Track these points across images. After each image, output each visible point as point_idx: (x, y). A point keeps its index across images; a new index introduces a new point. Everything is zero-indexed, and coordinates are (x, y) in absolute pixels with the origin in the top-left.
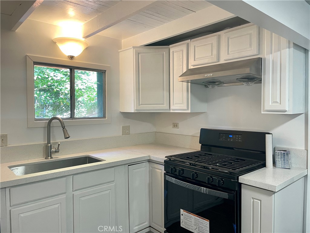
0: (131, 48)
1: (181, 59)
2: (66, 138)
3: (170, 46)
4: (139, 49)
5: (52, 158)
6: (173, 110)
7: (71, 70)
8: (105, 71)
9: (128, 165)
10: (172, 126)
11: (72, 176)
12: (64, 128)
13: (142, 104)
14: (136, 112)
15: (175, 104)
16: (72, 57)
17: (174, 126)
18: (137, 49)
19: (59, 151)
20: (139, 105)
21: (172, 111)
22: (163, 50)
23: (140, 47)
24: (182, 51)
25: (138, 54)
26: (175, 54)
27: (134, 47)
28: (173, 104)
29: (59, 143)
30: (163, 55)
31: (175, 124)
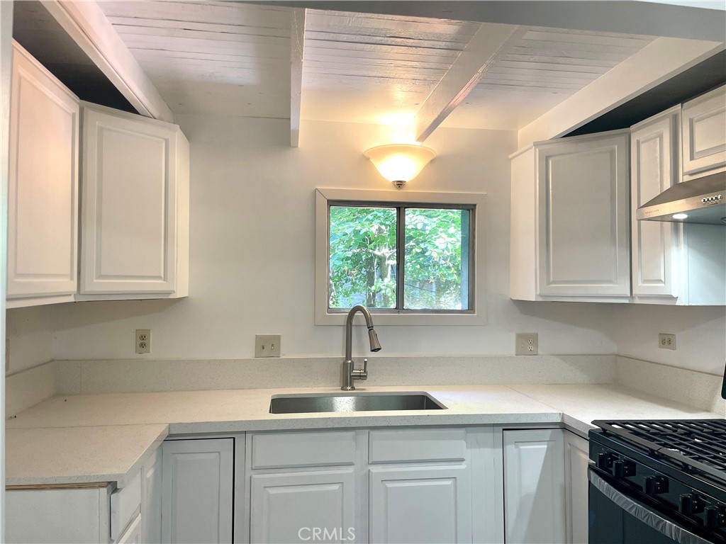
0: (531, 148)
1: (658, 160)
2: (372, 351)
3: (633, 127)
4: (547, 147)
5: (353, 388)
7: (399, 209)
8: (475, 205)
9: (504, 430)
10: (656, 343)
11: (367, 431)
12: (370, 328)
13: (554, 282)
14: (540, 299)
15: (645, 281)
16: (400, 184)
17: (663, 342)
18: (543, 147)
19: (366, 376)
20: (549, 283)
21: (637, 301)
22: (611, 141)
23: (553, 141)
24: (661, 137)
25: (545, 159)
26: (643, 146)
27: (536, 145)
29: (366, 360)
30: (612, 153)
31: (666, 338)
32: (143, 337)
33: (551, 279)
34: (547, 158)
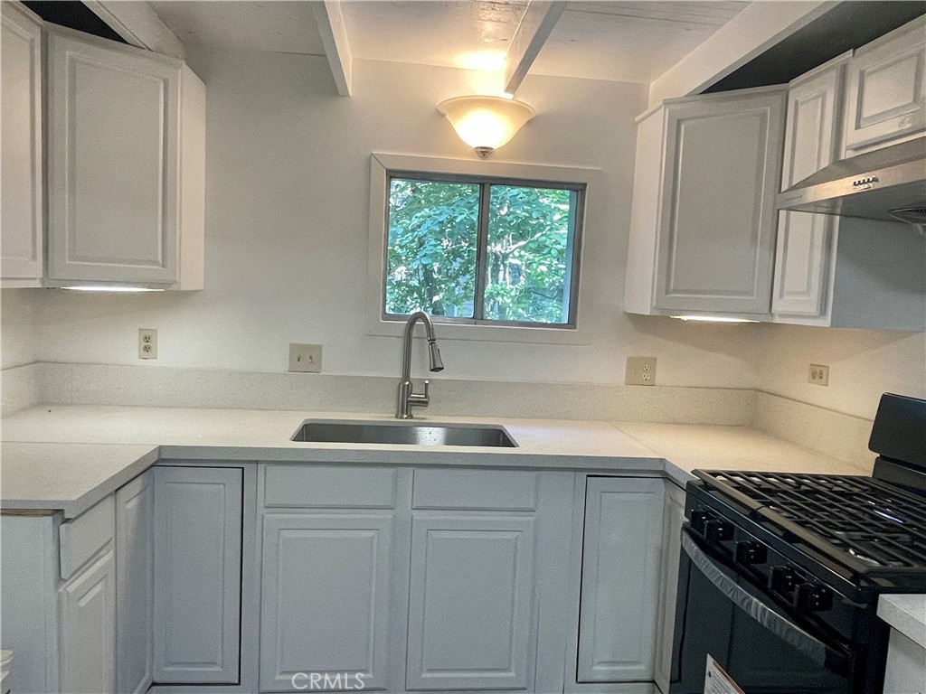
0: (661, 108)
1: (818, 128)
2: (432, 370)
3: (793, 82)
4: (680, 107)
5: (412, 417)
6: (781, 316)
7: (482, 185)
8: (585, 185)
9: (588, 476)
10: (807, 375)
11: (412, 469)
12: (432, 341)
13: (676, 291)
14: (656, 313)
15: (788, 293)
16: (485, 152)
17: (814, 376)
18: (673, 107)
20: (667, 293)
21: (777, 320)
22: (762, 100)
23: (687, 99)
24: (823, 96)
25: (676, 124)
26: (801, 109)
27: (667, 103)
28: (781, 296)
29: (427, 382)
30: (763, 117)
31: (818, 370)
32: (147, 339)
33: (672, 287)
34: (679, 123)
